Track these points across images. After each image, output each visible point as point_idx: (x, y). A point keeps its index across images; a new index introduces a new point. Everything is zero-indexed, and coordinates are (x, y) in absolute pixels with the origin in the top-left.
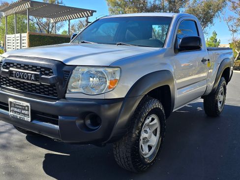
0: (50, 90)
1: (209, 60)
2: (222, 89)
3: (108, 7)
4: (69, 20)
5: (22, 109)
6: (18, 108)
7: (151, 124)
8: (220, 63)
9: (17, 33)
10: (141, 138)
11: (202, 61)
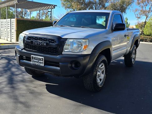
0: (54, 50)
1: (128, 35)
2: (134, 51)
3: (61, 2)
4: (40, 10)
5: (39, 60)
6: (36, 60)
7: (101, 68)
8: (133, 37)
9: (8, 19)
10: (97, 74)
11: (125, 36)
